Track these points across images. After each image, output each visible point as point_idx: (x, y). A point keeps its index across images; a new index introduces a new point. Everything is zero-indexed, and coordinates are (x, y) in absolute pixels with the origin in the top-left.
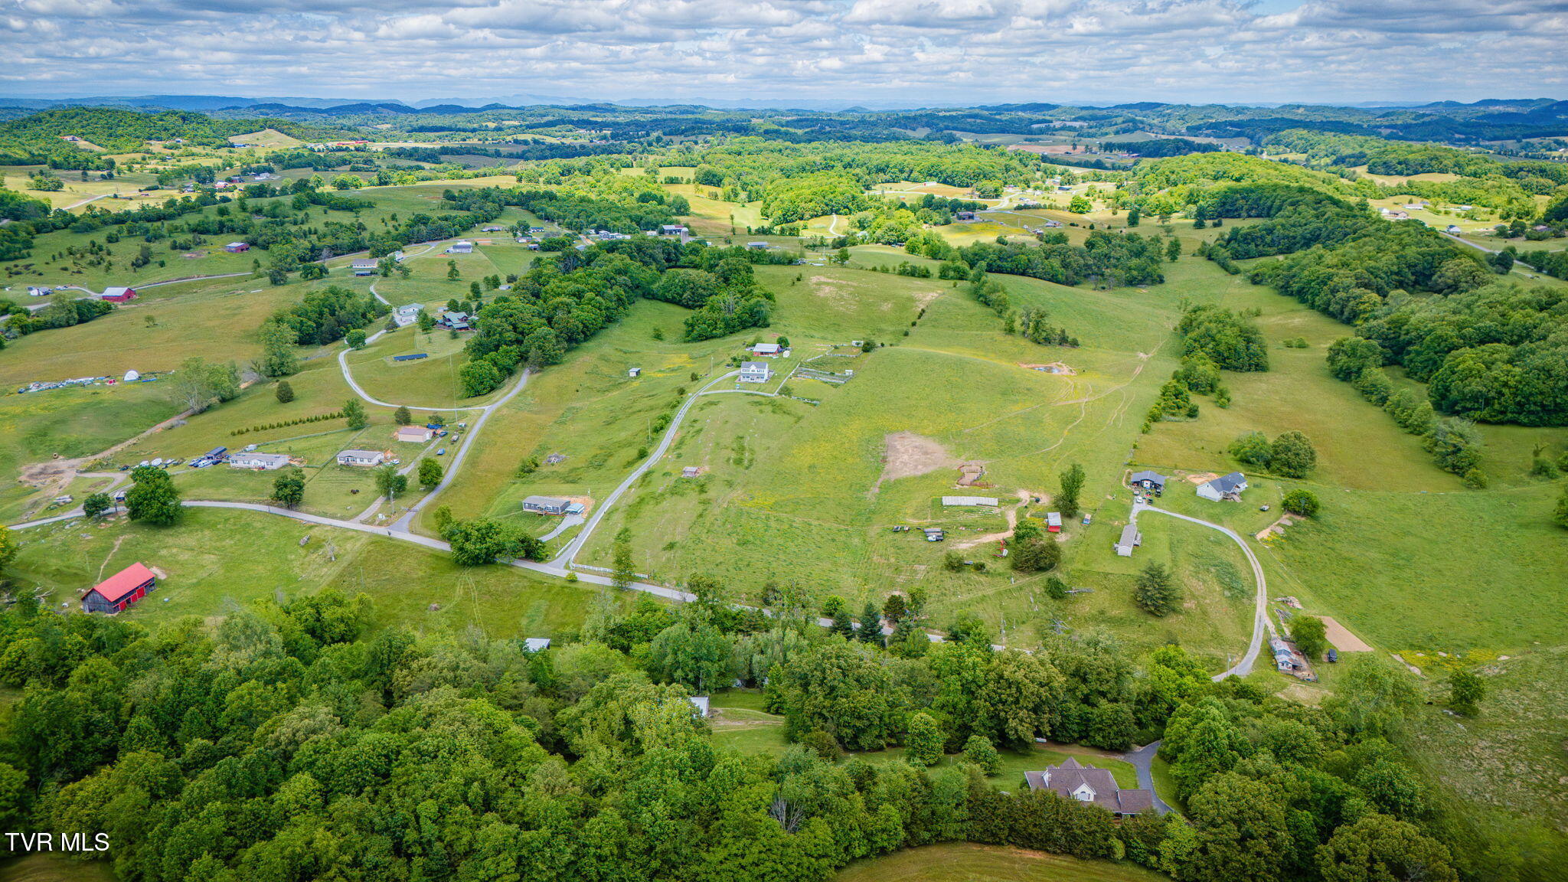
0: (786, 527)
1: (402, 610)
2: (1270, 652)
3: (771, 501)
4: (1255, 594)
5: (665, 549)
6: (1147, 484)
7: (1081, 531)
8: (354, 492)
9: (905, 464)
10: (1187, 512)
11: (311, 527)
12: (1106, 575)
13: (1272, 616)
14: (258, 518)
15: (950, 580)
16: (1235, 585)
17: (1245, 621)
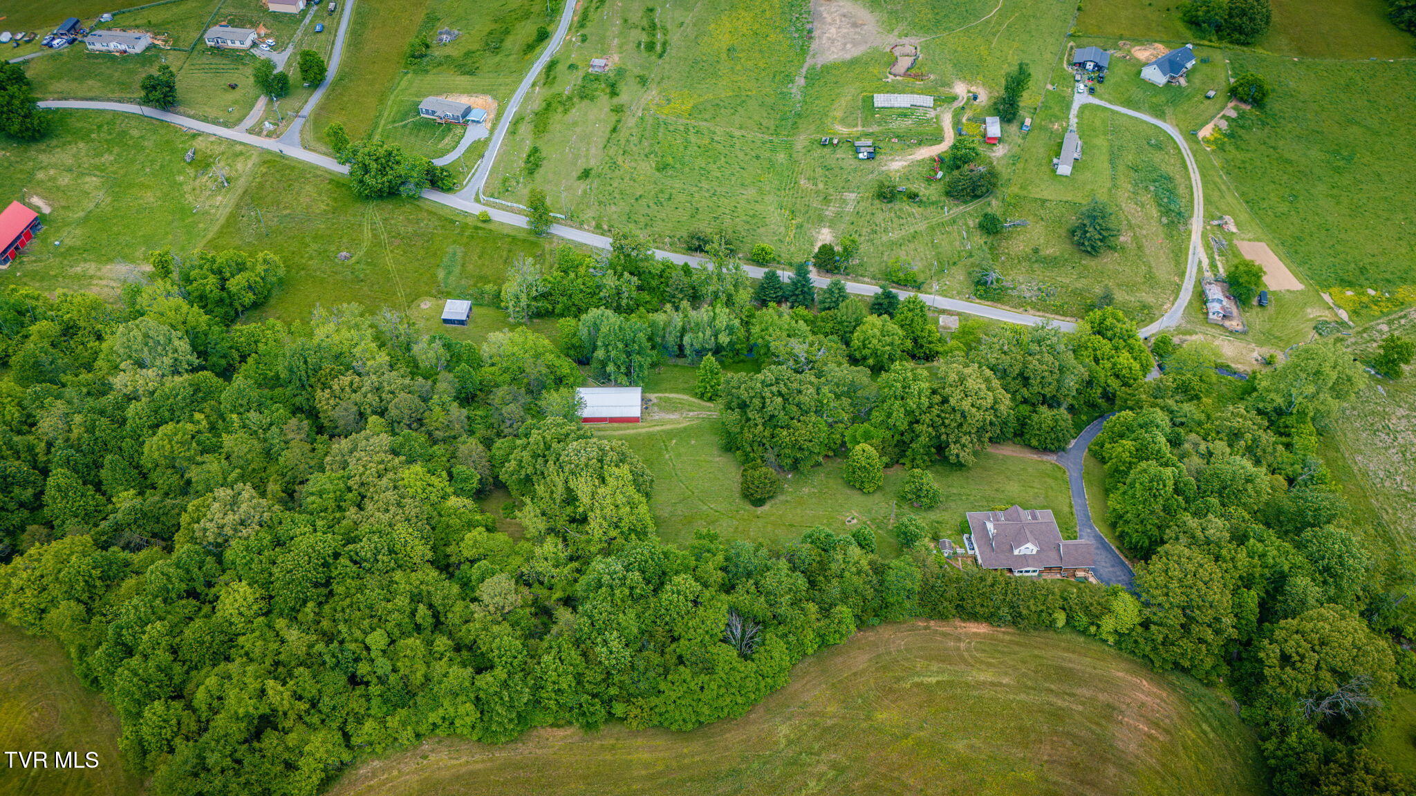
0: (707, 141)
1: (311, 258)
2: (1201, 297)
3: (688, 106)
4: (1191, 216)
5: (579, 178)
6: (1090, 66)
7: (1020, 141)
8: (233, 87)
9: (833, 41)
10: (1129, 103)
11: (194, 136)
12: (1044, 201)
13: (1207, 247)
14: (133, 123)
15: (883, 214)
16: (1172, 207)
17: (1179, 254)
